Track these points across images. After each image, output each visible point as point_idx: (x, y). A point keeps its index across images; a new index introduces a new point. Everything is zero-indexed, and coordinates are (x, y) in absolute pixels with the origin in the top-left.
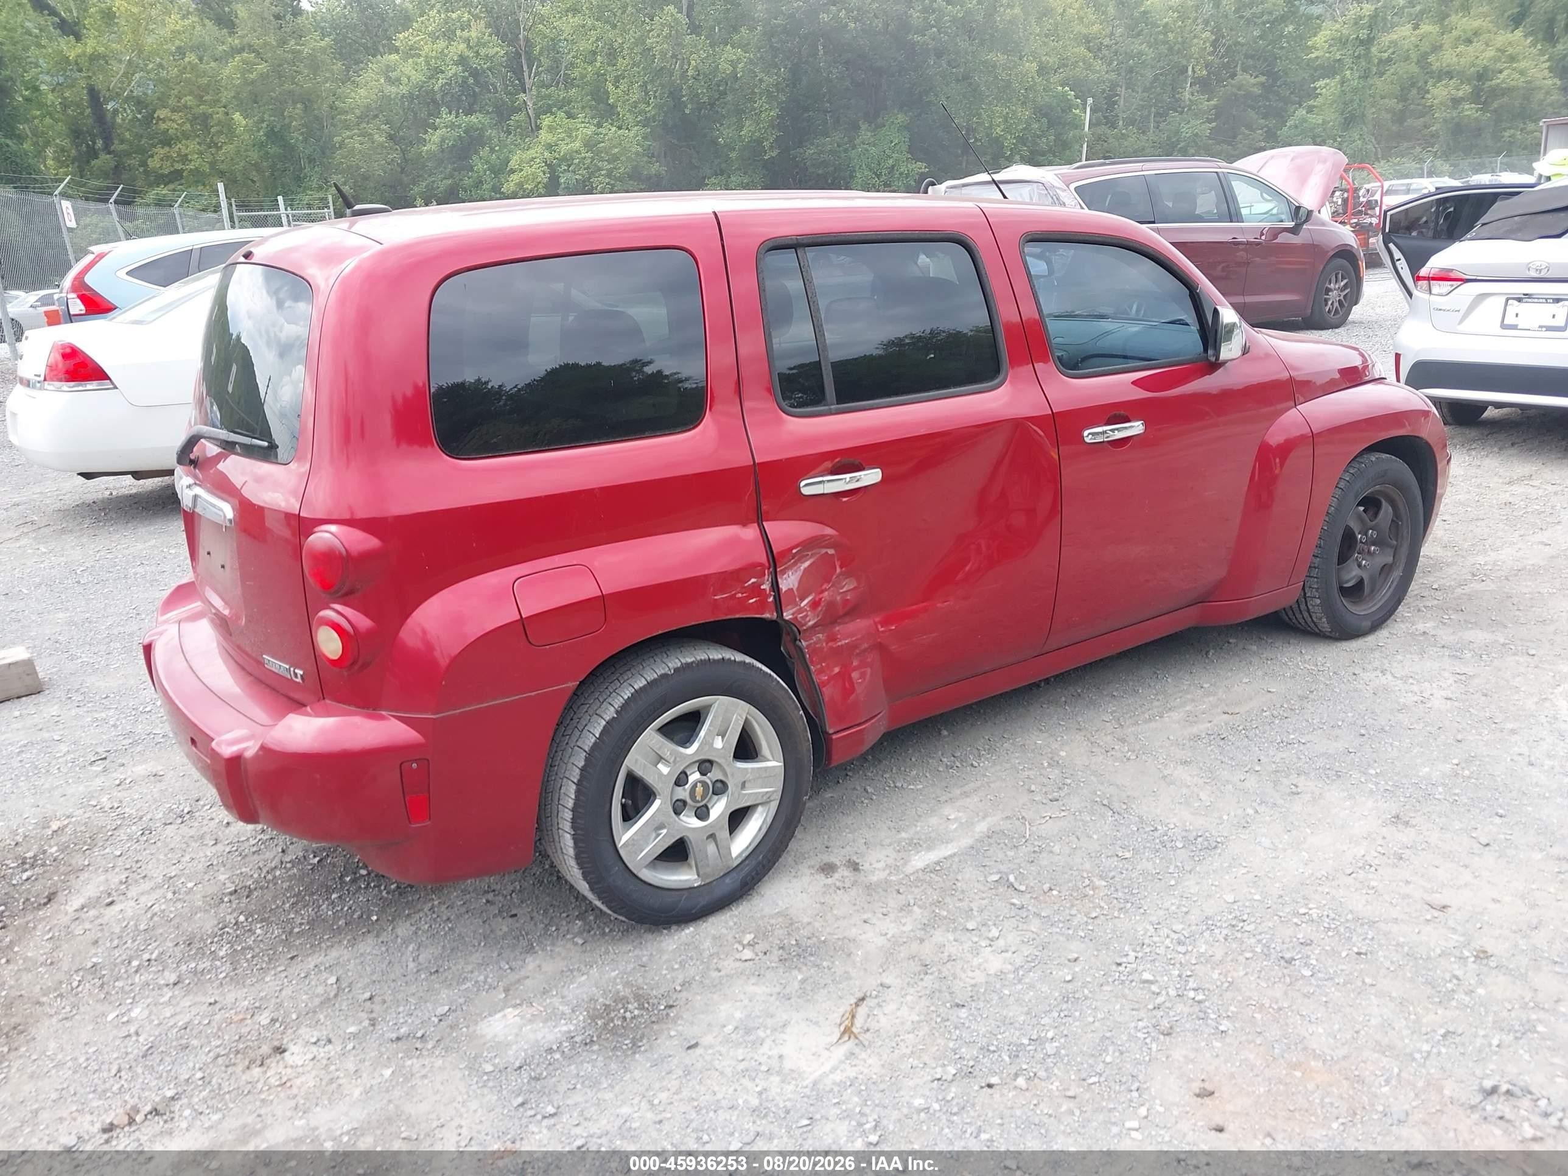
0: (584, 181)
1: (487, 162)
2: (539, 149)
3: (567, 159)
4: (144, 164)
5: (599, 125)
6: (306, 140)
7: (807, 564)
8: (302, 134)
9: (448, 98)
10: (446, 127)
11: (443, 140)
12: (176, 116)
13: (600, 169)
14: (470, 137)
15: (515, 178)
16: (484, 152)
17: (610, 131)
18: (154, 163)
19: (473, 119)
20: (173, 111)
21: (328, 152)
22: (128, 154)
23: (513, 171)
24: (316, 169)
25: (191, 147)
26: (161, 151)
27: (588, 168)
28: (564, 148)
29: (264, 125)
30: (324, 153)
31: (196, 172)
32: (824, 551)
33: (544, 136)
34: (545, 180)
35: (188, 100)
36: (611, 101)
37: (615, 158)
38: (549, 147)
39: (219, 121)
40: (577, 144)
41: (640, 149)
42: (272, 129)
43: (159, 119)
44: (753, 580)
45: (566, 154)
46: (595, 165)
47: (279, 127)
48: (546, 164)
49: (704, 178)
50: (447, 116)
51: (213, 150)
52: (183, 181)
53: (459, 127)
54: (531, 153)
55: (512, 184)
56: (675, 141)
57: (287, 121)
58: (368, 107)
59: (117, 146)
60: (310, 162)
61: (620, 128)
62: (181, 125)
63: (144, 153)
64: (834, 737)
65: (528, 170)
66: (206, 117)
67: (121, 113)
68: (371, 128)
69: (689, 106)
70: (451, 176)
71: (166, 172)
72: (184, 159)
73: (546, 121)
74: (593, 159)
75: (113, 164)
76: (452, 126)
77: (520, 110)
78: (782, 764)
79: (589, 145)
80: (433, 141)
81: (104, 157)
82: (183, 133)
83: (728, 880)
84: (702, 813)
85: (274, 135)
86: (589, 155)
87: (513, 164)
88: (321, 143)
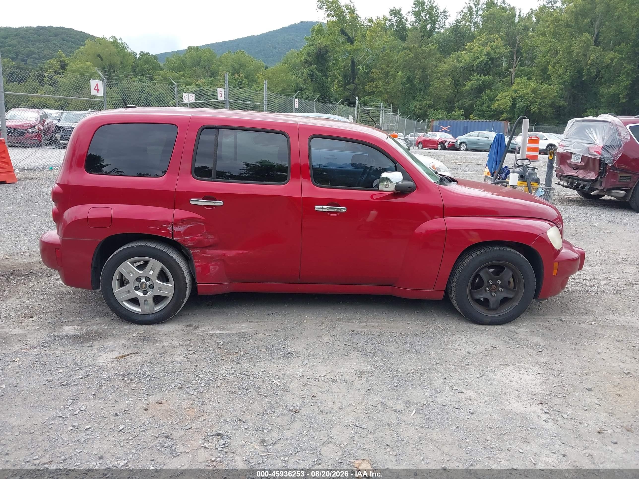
0: (527, 106)
1: (488, 96)
2: (511, 92)
3: (522, 97)
4: (363, 88)
5: (541, 84)
6: (419, 83)
7: (190, 226)
8: (419, 80)
9: (478, 69)
10: (475, 80)
11: (472, 85)
12: (378, 72)
13: (536, 102)
14: (484, 85)
15: (498, 103)
16: (488, 91)
17: (545, 86)
18: (366, 88)
19: (487, 77)
20: (378, 70)
21: (427, 87)
22: (359, 85)
23: (497, 100)
24: (421, 93)
25: (380, 83)
26: (370, 84)
27: (531, 101)
28: (522, 92)
29: (406, 76)
30: (426, 88)
31: (380, 92)
32: (199, 223)
33: (515, 87)
34: (511, 105)
35: (384, 66)
36: (548, 73)
37: (544, 98)
38: (515, 91)
39: (392, 74)
40: (528, 91)
41: (557, 94)
42: (409, 78)
43: (372, 72)
44: (165, 225)
45: (522, 95)
46: (534, 100)
47: (411, 77)
48: (512, 98)
49: (586, 109)
50: (476, 76)
51: (387, 84)
52: (374, 95)
53: (480, 80)
54: (507, 93)
55: (496, 105)
56: (576, 92)
57: (415, 75)
58: (447, 71)
59: (356, 81)
60: (419, 91)
61: (550, 85)
62: (379, 75)
63: (365, 84)
64: (198, 284)
65: (504, 100)
66: (388, 72)
67: (361, 69)
68: (445, 79)
69: (585, 77)
70: (472, 100)
71: (370, 91)
72: (377, 87)
73: (518, 80)
74: (534, 97)
75: (354, 87)
76: (478, 80)
77: (509, 75)
78: (174, 286)
79: (534, 91)
80: (468, 85)
81: (352, 85)
82: (379, 78)
83: (151, 316)
84: (145, 293)
85: (409, 80)
86: (533, 95)
87: (498, 97)
88: (425, 84)
